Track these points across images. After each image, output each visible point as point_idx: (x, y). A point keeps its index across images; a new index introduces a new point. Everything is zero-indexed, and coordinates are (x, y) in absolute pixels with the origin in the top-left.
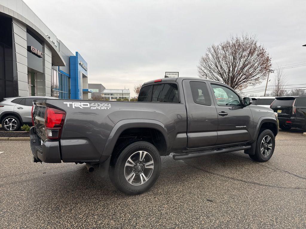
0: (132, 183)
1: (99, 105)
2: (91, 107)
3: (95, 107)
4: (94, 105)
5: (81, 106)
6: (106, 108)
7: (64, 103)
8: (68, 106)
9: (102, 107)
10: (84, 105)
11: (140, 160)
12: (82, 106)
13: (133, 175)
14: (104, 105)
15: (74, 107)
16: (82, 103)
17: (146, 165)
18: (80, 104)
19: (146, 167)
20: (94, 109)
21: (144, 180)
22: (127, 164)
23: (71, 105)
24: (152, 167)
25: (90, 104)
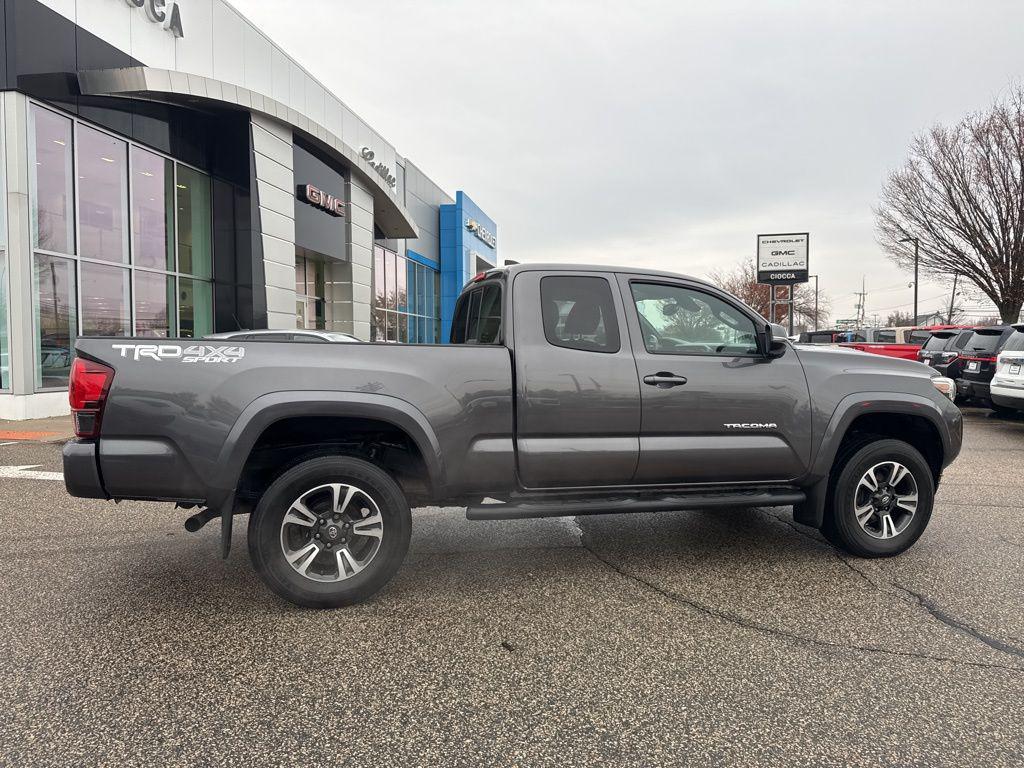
0: (307, 572)
1: (207, 352)
2: (184, 356)
3: (197, 355)
4: (194, 352)
5: (157, 354)
6: (225, 360)
7: (114, 346)
8: (123, 354)
9: (216, 356)
10: (165, 351)
11: (335, 510)
12: (160, 354)
13: (312, 550)
14: (222, 352)
15: (136, 357)
16: (161, 347)
17: (355, 527)
18: (155, 350)
19: (356, 532)
20: (191, 361)
21: (349, 569)
22: (289, 518)
23: (131, 352)
24: (378, 533)
25: (183, 348)
